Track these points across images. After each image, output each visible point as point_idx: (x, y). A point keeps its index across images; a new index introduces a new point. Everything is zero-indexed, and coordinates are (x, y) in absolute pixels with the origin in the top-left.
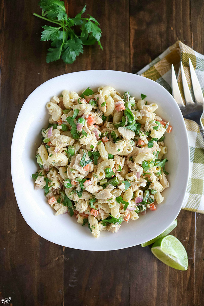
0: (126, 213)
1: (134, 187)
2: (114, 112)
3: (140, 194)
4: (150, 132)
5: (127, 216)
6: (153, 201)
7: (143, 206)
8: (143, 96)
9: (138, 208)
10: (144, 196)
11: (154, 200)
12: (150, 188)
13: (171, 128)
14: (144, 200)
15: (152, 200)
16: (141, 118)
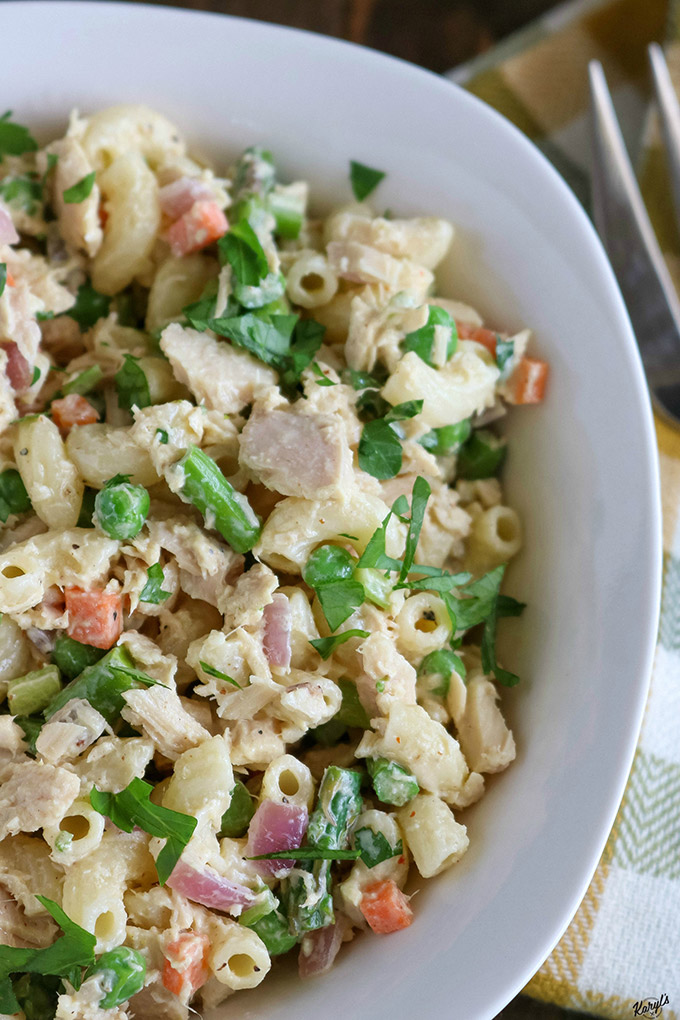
0: (174, 921)
1: (245, 730)
2: (158, 253)
3: (289, 786)
4: (381, 372)
5: (183, 940)
6: (385, 852)
7: (308, 878)
8: (365, 180)
9: (267, 894)
10: (315, 806)
11: (394, 847)
12: (363, 751)
13: (535, 371)
14: (318, 831)
15: (380, 840)
16: (331, 286)
